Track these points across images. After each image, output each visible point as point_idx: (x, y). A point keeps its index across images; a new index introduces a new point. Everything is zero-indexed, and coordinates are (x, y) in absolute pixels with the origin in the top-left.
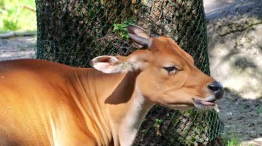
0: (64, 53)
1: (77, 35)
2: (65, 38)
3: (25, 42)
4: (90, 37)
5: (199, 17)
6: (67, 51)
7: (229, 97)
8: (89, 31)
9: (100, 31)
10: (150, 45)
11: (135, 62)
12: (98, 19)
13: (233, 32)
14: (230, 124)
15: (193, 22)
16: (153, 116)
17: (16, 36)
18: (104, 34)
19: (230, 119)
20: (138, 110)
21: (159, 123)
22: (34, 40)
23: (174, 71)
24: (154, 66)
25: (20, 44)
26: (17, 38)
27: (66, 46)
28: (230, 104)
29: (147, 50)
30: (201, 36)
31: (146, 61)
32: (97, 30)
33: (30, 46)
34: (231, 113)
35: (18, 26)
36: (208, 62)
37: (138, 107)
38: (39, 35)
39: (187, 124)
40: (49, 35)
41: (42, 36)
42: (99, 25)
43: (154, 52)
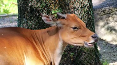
0: (30, 23)
1: (36, 15)
2: (30, 17)
3: (13, 19)
5: (90, 8)
7: (104, 43)
8: (41, 14)
9: (46, 14)
10: (66, 18)
12: (45, 9)
13: (106, 14)
14: (104, 55)
15: (88, 10)
16: (70, 52)
17: (8, 16)
19: (104, 53)
20: (61, 46)
21: (72, 55)
22: (17, 18)
23: (76, 29)
24: (68, 27)
25: (10, 20)
26: (9, 17)
27: (31, 21)
28: (104, 46)
30: (91, 16)
31: (64, 24)
33: (15, 21)
34: (104, 50)
35: (10, 11)
36: (94, 28)
37: (61, 45)
38: (19, 16)
39: (85, 55)
40: (23, 16)
41: (20, 16)
42: (46, 11)
43: (67, 21)
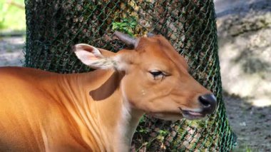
0: (57, 55)
1: (71, 35)
2: (57, 38)
4: (86, 37)
5: (208, 15)
6: (59, 53)
7: (243, 105)
8: (85, 31)
9: (97, 31)
10: (136, 45)
11: (119, 62)
12: (95, 17)
14: (243, 136)
15: (202, 20)
16: (156, 127)
17: (2, 36)
18: (101, 33)
19: (243, 130)
21: (163, 135)
22: (22, 41)
23: (161, 76)
24: (140, 69)
25: (7, 45)
27: (58, 48)
28: (243, 113)
29: (133, 51)
30: (211, 36)
31: (131, 63)
32: (93, 29)
33: (18, 48)
34: (244, 124)
38: (28, 35)
39: (195, 136)
40: (40, 35)
41: (32, 37)
42: (96, 24)
43: (140, 53)
